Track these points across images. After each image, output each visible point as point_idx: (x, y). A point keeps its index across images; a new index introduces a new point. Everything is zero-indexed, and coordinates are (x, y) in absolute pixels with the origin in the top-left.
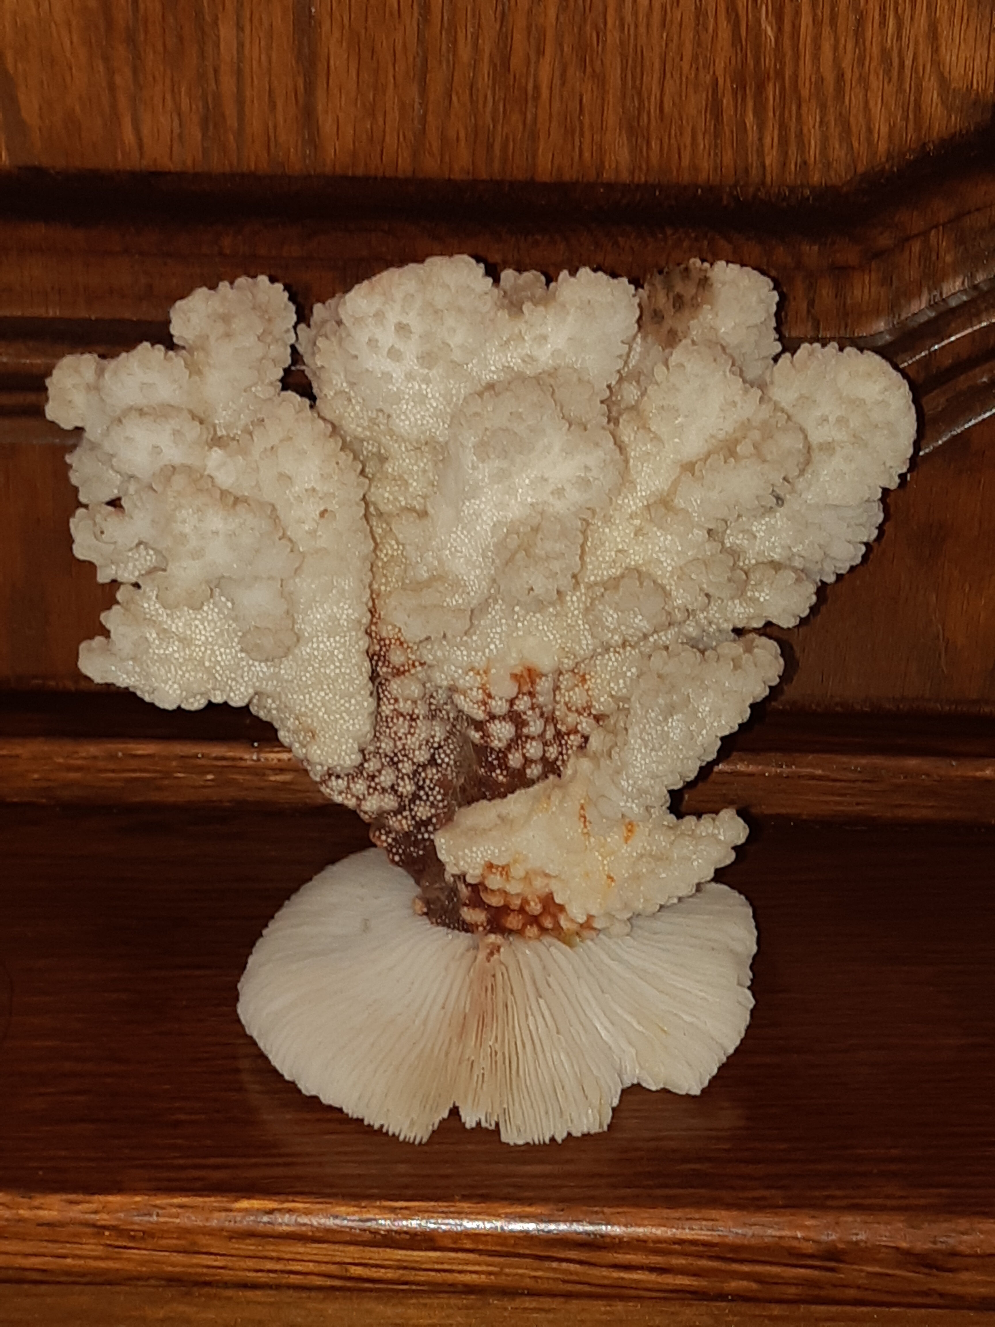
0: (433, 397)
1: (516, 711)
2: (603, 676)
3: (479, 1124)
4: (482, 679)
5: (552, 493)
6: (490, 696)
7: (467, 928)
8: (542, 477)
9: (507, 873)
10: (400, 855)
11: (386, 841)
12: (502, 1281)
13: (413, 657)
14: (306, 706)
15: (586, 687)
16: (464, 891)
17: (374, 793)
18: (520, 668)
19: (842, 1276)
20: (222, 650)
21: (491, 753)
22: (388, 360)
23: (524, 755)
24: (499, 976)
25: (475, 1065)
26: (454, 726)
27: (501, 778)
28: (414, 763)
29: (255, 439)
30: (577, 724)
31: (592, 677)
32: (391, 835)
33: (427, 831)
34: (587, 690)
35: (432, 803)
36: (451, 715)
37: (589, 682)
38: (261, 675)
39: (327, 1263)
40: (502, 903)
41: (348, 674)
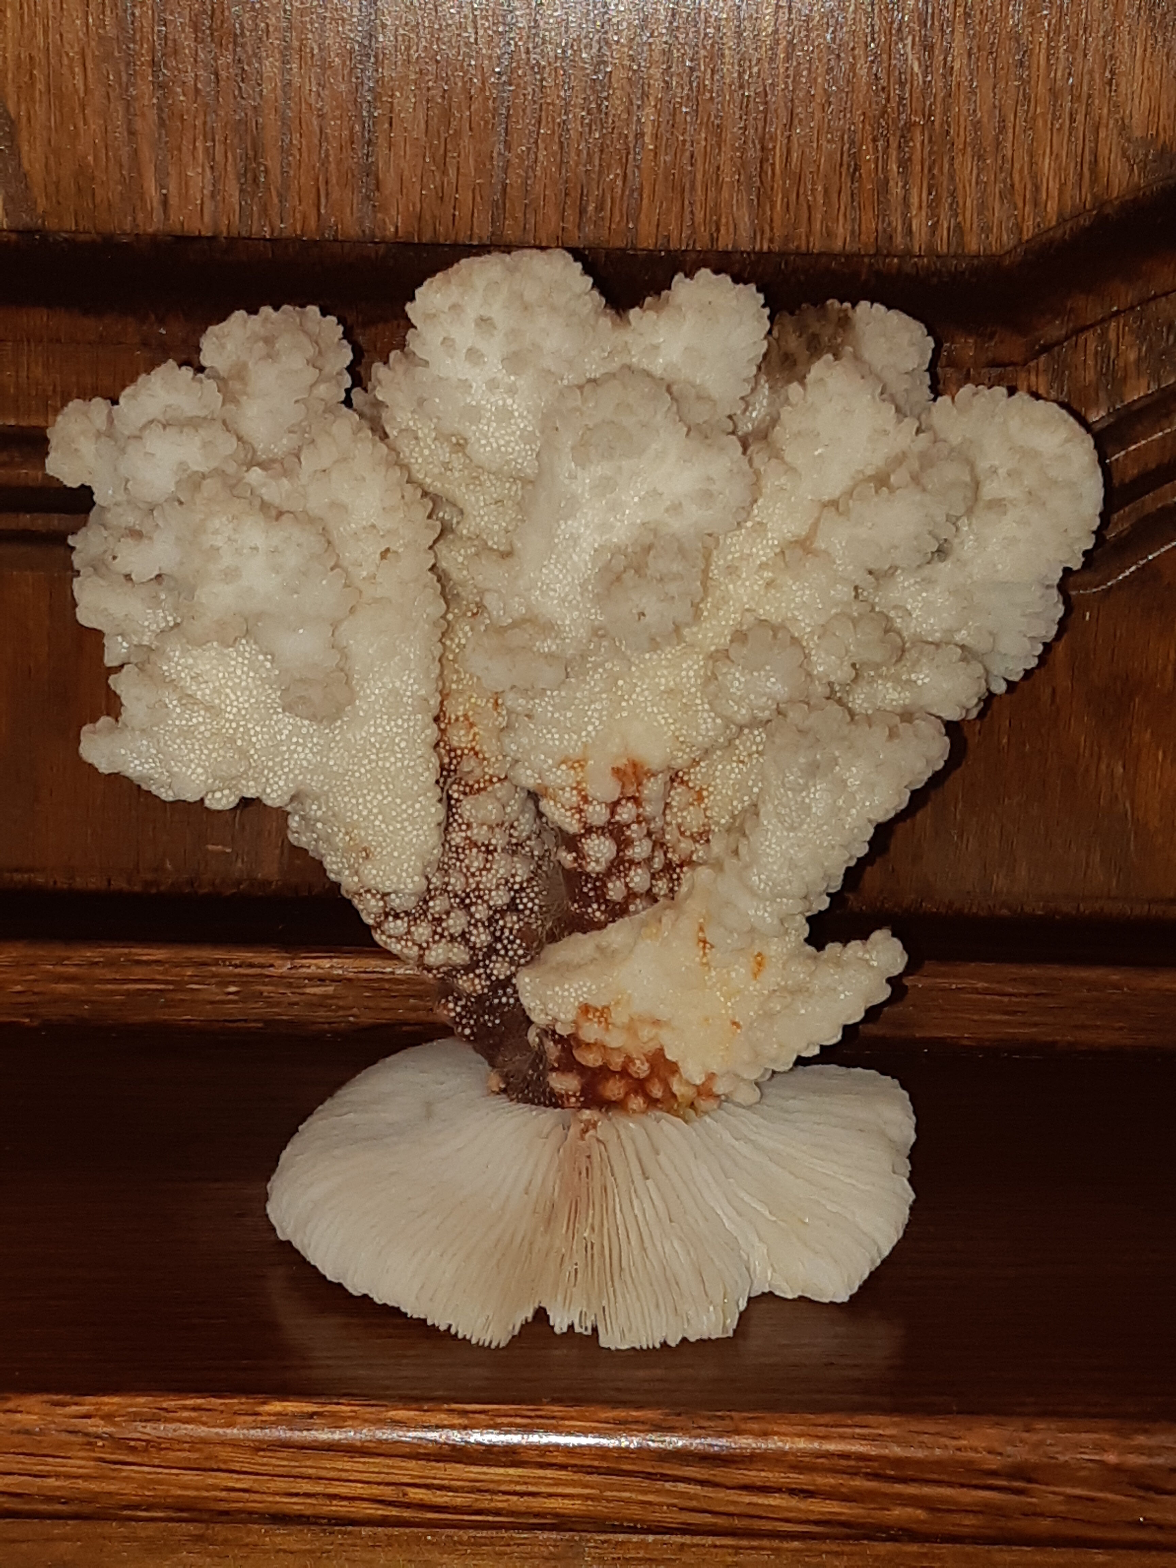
0: (520, 415)
1: (617, 822)
2: (724, 791)
3: (571, 1327)
4: (577, 774)
5: (667, 510)
6: (585, 799)
7: (554, 1101)
8: (655, 490)
9: (606, 1019)
10: (471, 1027)
11: (454, 1010)
12: (600, 1508)
13: (491, 772)
14: (360, 813)
15: (703, 806)
16: (553, 1050)
17: (439, 941)
18: (625, 761)
19: (1034, 1500)
20: (258, 729)
21: (587, 882)
22: (468, 365)
23: (626, 885)
24: (596, 1158)
25: (567, 1258)
26: (540, 867)
27: (598, 914)
28: (490, 908)
29: (303, 463)
30: (692, 852)
31: (711, 793)
32: (460, 1003)
33: (505, 994)
34: (705, 809)
35: (511, 958)
36: (536, 853)
37: (706, 800)
38: (305, 763)
39: (379, 1484)
40: (599, 1063)
41: (412, 767)
